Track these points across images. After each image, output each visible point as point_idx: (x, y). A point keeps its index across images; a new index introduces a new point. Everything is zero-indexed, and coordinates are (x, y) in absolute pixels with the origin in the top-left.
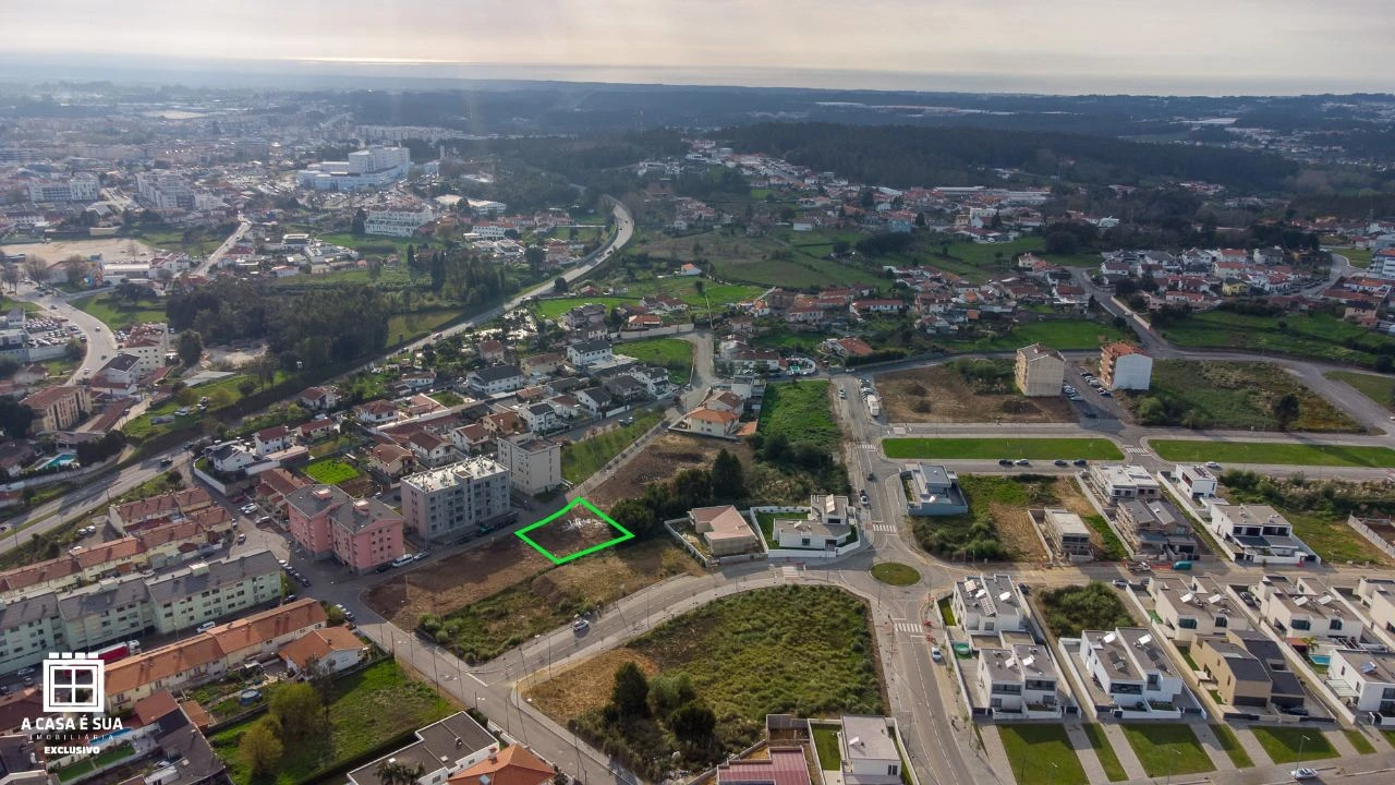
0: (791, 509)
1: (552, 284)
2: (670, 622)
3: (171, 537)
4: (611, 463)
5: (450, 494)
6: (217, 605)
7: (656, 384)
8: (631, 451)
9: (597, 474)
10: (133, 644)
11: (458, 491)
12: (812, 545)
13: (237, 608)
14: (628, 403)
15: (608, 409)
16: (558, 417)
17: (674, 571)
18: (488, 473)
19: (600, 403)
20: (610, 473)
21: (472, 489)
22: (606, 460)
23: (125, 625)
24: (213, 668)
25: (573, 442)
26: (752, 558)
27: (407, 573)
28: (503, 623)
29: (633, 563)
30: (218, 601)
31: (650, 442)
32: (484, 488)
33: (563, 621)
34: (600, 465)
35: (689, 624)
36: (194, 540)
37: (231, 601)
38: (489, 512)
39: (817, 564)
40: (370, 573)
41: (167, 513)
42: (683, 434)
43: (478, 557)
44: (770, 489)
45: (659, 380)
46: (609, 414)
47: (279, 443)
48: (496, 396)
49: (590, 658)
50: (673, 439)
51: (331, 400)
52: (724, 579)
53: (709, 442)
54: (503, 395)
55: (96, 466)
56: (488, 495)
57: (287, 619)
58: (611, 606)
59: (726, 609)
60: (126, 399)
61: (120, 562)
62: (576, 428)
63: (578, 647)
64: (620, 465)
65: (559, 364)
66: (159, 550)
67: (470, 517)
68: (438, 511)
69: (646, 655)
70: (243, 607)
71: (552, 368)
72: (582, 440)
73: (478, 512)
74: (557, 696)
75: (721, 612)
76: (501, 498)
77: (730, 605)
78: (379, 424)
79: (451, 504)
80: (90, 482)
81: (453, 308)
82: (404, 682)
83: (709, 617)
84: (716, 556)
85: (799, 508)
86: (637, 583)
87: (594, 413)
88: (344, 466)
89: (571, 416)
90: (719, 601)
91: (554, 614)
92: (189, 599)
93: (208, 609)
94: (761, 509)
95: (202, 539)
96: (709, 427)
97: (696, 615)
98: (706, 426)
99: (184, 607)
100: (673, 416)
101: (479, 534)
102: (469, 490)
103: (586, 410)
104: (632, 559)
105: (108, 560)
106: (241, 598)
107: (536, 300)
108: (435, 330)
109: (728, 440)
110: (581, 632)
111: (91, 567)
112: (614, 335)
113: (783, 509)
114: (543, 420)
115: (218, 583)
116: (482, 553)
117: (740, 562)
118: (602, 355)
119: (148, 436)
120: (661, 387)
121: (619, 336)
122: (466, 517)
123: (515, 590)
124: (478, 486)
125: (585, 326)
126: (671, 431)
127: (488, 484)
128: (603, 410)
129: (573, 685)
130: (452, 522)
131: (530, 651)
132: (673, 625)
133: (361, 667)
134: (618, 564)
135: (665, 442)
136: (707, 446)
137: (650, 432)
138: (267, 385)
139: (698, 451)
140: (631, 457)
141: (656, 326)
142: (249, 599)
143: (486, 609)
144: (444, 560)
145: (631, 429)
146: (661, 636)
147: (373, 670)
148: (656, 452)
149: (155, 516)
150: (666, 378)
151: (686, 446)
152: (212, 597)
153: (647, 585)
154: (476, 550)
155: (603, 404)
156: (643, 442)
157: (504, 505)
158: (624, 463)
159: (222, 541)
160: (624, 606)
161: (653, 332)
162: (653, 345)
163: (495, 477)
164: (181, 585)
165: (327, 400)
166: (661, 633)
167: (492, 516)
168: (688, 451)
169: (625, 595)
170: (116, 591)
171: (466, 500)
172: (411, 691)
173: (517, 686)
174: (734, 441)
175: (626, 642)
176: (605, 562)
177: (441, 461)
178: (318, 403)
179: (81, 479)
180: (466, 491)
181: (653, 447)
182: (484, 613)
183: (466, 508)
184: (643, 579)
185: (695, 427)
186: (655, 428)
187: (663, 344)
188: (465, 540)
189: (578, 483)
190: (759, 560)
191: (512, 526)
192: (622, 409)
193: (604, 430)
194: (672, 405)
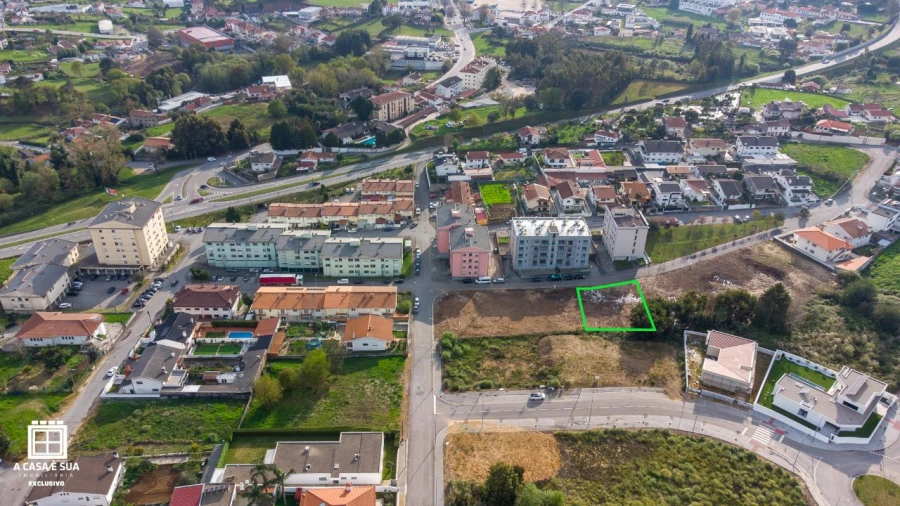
0: (821, 368)
1: (781, 74)
2: (606, 432)
3: (374, 211)
4: (698, 253)
5: (537, 242)
6: (357, 269)
7: (794, 191)
8: (724, 248)
9: (679, 259)
10: (300, 277)
11: (545, 242)
12: (808, 418)
13: (370, 274)
14: (757, 202)
15: (734, 202)
16: (683, 197)
17: (653, 382)
18: (575, 234)
19: (728, 196)
20: (690, 262)
21: (557, 242)
22: (696, 250)
23: (308, 262)
24: (316, 314)
25: (681, 223)
26: (735, 402)
27: (479, 291)
28: (494, 364)
29: (626, 358)
30: (358, 266)
31: (747, 245)
32: (567, 245)
33: (530, 384)
34: (688, 251)
35: (621, 441)
36: (387, 217)
37: (367, 269)
38: (568, 263)
39: (799, 440)
40: (458, 281)
41: (389, 193)
42: (785, 248)
43: (532, 298)
44: (816, 337)
45: (800, 188)
46: (731, 207)
47: (480, 163)
48: (647, 166)
49: (520, 429)
50: (772, 249)
51: (536, 139)
52: (692, 412)
53: (804, 263)
54: (657, 166)
55: (384, 149)
56: (570, 250)
57: (371, 298)
58: (575, 390)
59: (666, 444)
60: (433, 107)
61: (342, 218)
62: (694, 212)
63: (521, 414)
64: (704, 258)
65: (721, 150)
66: (365, 217)
67: (551, 263)
68: (525, 252)
69: (563, 452)
70: (374, 275)
71: (713, 153)
72: (689, 224)
73: (559, 261)
74: (466, 452)
75: (657, 445)
76: (580, 255)
77: (672, 443)
78: (550, 167)
79: (536, 249)
80: (376, 158)
81: (684, 82)
82: (394, 381)
83: (643, 444)
84: (703, 385)
85: (830, 371)
86: (614, 378)
87: (719, 203)
88: (507, 192)
89: (696, 200)
90: (665, 434)
91: (532, 375)
92: (341, 260)
93: (351, 269)
94: (788, 355)
95: (390, 218)
96: (813, 248)
97: (634, 436)
98: (810, 247)
99: (336, 263)
100: (790, 226)
101: (549, 279)
102: (553, 243)
103: (714, 198)
104: (629, 354)
105: (336, 215)
106: (373, 269)
107: (754, 87)
108: (658, 98)
109: (824, 267)
110: (534, 402)
111: (326, 216)
112: (795, 134)
113: (812, 365)
114: (668, 198)
115: (360, 255)
116: (539, 295)
117: (720, 401)
118: (766, 150)
119: (421, 136)
120: (799, 195)
121: (800, 136)
122: (548, 262)
123: (526, 339)
124: (562, 242)
125: (773, 120)
126: (775, 240)
127: (571, 243)
128: (729, 202)
129: (485, 448)
130: (535, 263)
131: (487, 399)
132: (606, 436)
133: (382, 354)
134: (613, 353)
135: (761, 249)
136: (800, 267)
137: (757, 235)
138: (509, 117)
139: (785, 269)
140: (720, 253)
141: (843, 134)
142: (378, 271)
143: (494, 346)
144: (509, 290)
145: (739, 227)
146: (589, 440)
147: (387, 361)
148: (746, 256)
149: (381, 193)
150: (809, 188)
151: (776, 260)
152: (354, 263)
153: (621, 385)
154: (537, 291)
155: (731, 197)
156: (742, 243)
157: (583, 261)
158: (710, 256)
159: (402, 223)
160: (586, 395)
161: (836, 139)
162: (825, 151)
163: (579, 239)
164: (340, 249)
165: (533, 138)
166: (590, 439)
167: (570, 267)
168: (776, 265)
169: (595, 385)
170: (309, 239)
171: (550, 248)
172: (391, 390)
173: (453, 425)
174: (830, 270)
175: (558, 430)
176: (606, 346)
177: (570, 209)
178: (526, 139)
179: (374, 155)
180: (550, 242)
181: (747, 251)
182: (491, 349)
183: (549, 255)
184: (622, 378)
185: (800, 244)
186: (764, 232)
187: (839, 153)
188: (536, 280)
189: (656, 262)
190: (742, 408)
191: (578, 281)
192: (746, 206)
193: (714, 221)
194: (796, 215)
